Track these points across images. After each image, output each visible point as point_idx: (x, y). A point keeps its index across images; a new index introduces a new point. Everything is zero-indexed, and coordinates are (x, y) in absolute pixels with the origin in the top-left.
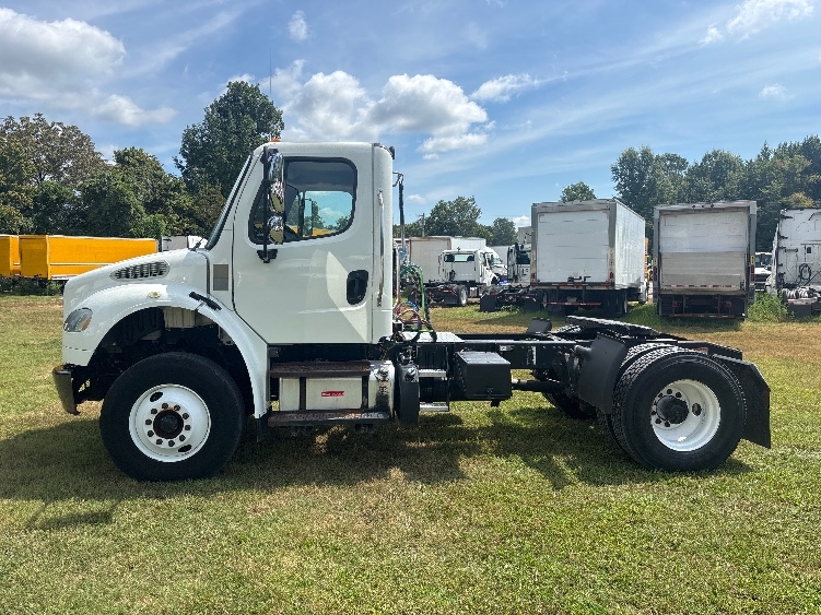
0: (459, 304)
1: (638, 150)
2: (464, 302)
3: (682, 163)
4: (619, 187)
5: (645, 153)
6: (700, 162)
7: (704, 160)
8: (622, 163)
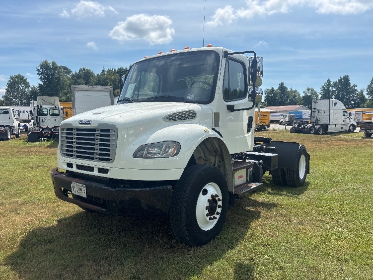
0: (7, 139)
1: (50, 62)
2: (9, 137)
3: (69, 72)
4: (41, 78)
5: (54, 64)
6: (78, 72)
7: (80, 71)
8: (41, 67)
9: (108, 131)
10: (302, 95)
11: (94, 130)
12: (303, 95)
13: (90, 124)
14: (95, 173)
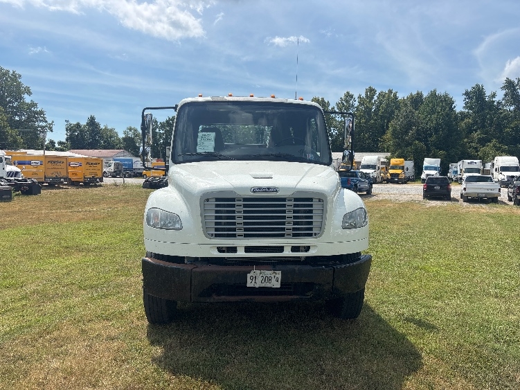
9: (311, 200)
10: (121, 136)
11: (284, 200)
12: (124, 136)
13: (276, 191)
14: (287, 253)
